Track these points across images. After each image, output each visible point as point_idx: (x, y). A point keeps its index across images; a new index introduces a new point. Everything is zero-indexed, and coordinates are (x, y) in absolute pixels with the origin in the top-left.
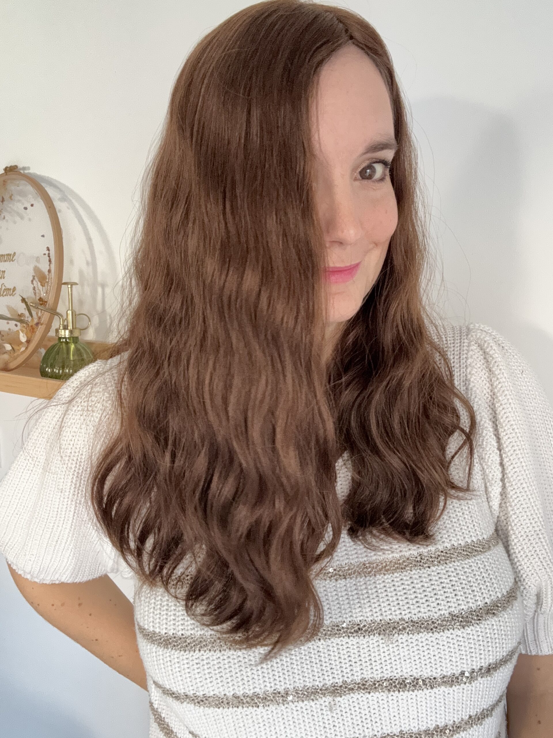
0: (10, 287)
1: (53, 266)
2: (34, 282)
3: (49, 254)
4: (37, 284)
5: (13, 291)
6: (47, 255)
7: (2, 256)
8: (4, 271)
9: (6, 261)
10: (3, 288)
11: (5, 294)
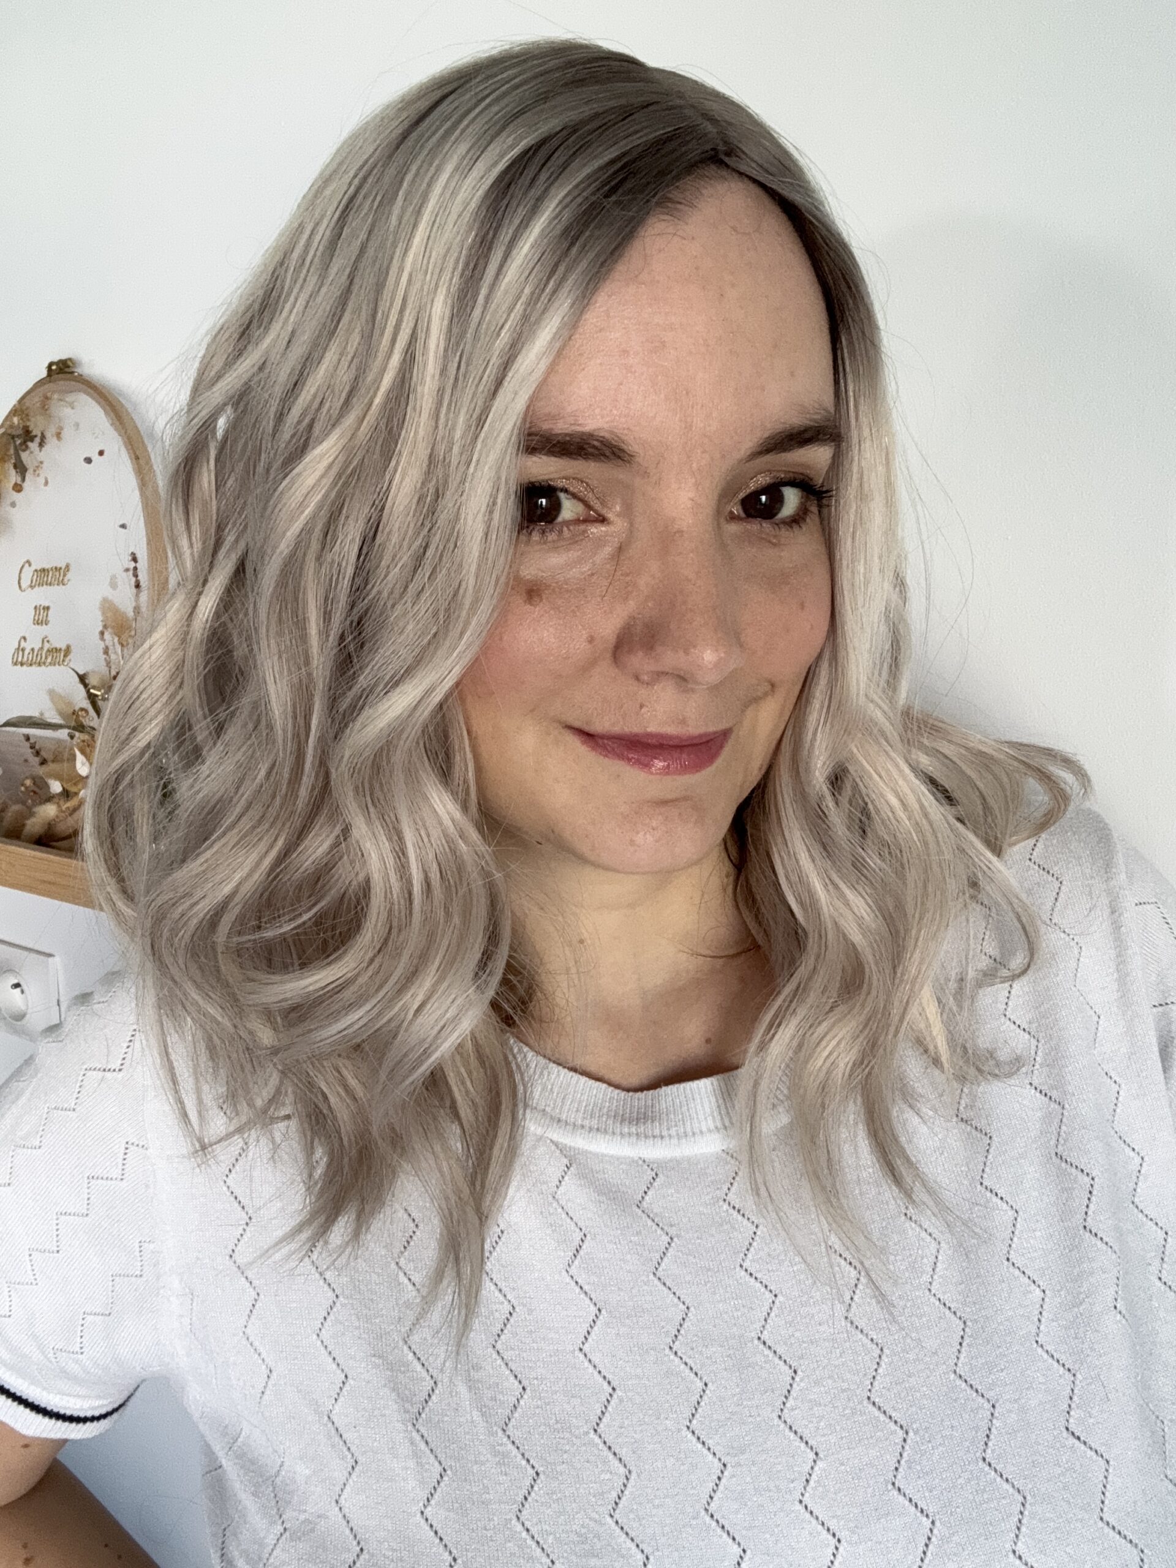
0: (58, 646)
1: (144, 599)
2: (106, 636)
3: (135, 569)
4: (111, 640)
5: (65, 656)
6: (132, 571)
7: (44, 570)
8: (48, 608)
9: (50, 584)
10: (47, 646)
11: (49, 660)
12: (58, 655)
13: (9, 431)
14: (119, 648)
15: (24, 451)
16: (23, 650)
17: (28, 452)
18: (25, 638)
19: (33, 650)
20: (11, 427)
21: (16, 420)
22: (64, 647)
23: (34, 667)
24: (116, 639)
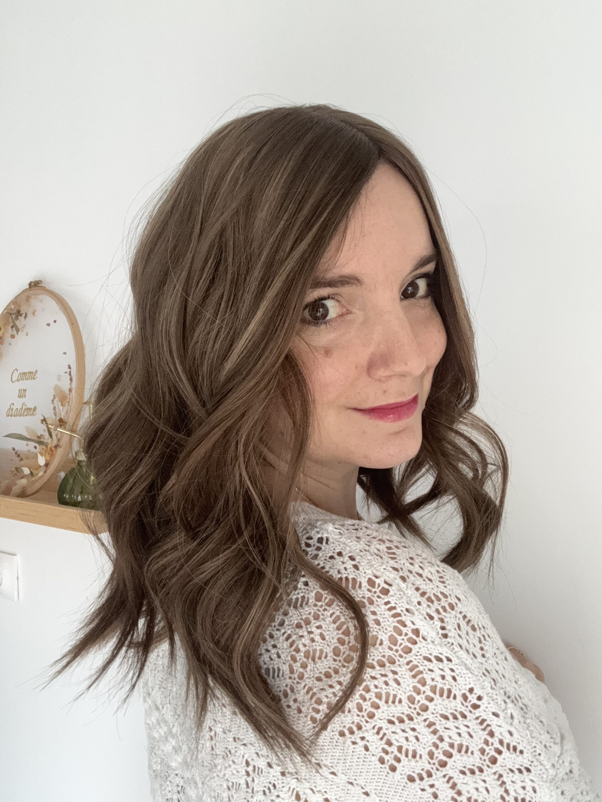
0: (30, 407)
1: (74, 385)
2: (55, 402)
3: (70, 372)
4: (57, 403)
5: (34, 411)
6: (68, 373)
7: (24, 373)
8: (26, 390)
9: (27, 379)
10: (24, 407)
11: (25, 413)
12: (31, 411)
13: (9, 311)
14: (61, 407)
15: (17, 320)
16: (12, 409)
17: (18, 321)
18: (13, 404)
19: (17, 409)
20: (11, 309)
21: (13, 307)
22: (33, 407)
23: (18, 418)
24: (60, 403)
